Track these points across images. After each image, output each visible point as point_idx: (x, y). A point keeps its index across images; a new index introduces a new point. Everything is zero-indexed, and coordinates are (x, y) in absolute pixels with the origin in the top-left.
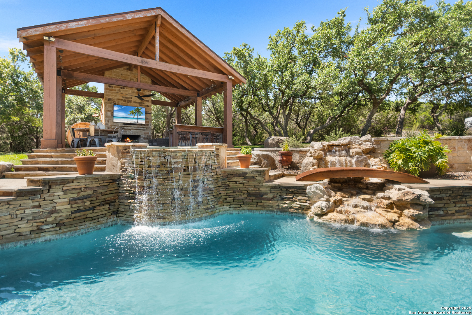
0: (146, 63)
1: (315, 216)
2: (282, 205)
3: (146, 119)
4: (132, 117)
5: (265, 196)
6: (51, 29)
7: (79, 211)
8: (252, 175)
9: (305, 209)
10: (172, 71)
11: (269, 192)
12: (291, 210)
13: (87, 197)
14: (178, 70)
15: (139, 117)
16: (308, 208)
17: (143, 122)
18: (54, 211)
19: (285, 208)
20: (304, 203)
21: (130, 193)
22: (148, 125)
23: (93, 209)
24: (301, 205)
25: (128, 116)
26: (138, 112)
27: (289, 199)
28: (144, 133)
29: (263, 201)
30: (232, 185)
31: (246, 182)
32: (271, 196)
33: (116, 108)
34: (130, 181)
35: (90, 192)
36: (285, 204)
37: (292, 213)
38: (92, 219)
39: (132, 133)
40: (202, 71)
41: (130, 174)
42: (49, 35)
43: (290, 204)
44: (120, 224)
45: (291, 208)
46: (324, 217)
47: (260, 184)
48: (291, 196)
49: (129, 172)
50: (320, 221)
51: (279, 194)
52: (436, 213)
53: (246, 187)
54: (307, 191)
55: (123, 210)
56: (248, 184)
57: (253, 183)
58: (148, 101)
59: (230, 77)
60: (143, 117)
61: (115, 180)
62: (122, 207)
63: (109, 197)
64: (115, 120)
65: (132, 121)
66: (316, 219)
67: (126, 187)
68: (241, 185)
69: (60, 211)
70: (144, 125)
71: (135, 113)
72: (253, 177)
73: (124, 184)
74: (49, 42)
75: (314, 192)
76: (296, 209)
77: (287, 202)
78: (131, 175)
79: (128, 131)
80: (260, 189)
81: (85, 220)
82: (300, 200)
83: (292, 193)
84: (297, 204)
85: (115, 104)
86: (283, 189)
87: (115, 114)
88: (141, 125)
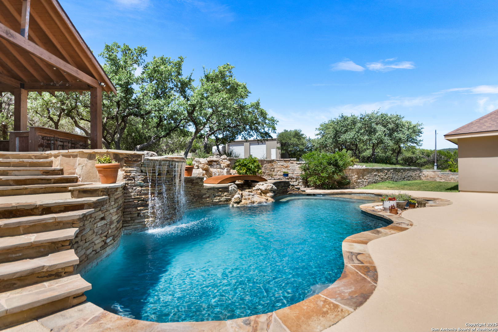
1: (234, 204)
2: (215, 200)
5: (204, 196)
8: (196, 181)
9: (228, 200)
10: (43, 57)
11: (206, 192)
12: (220, 203)
14: (50, 58)
16: (230, 200)
19: (216, 202)
20: (228, 197)
21: (139, 201)
24: (226, 198)
27: (219, 196)
29: (203, 200)
31: (193, 187)
32: (208, 196)
34: (140, 188)
36: (216, 200)
37: (220, 205)
40: (75, 69)
41: (138, 182)
43: (220, 199)
44: (124, 235)
45: (221, 201)
46: (241, 203)
47: (201, 188)
48: (220, 193)
49: (138, 180)
50: (239, 206)
51: (213, 193)
53: (193, 190)
54: (230, 189)
55: (130, 219)
56: (194, 188)
57: (197, 187)
59: (103, 84)
62: (128, 216)
66: (235, 205)
67: (134, 195)
72: (197, 182)
73: (131, 192)
75: (234, 189)
76: (224, 202)
77: (218, 198)
78: (141, 183)
80: (202, 191)
82: (225, 195)
83: (220, 191)
84: (223, 199)
86: (215, 190)
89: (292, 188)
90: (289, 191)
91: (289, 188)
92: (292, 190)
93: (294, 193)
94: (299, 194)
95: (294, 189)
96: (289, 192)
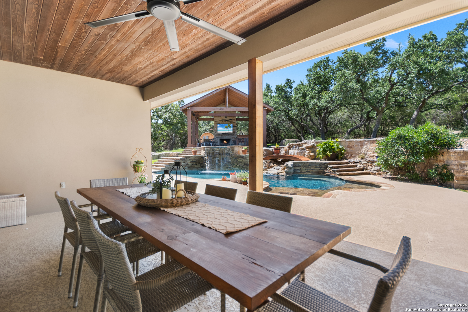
0: (222, 109)
3: (233, 130)
4: (226, 129)
6: (189, 105)
7: (193, 165)
10: (234, 111)
13: (195, 161)
14: (237, 110)
15: (230, 129)
17: (232, 132)
18: (187, 164)
22: (234, 133)
23: (196, 165)
25: (224, 129)
26: (229, 127)
28: (233, 137)
30: (239, 160)
33: (218, 125)
35: (195, 160)
38: (196, 167)
39: (226, 137)
42: (189, 107)
52: (297, 171)
55: (203, 166)
57: (245, 160)
58: (234, 120)
59: (264, 108)
60: (232, 129)
61: (202, 157)
63: (200, 162)
64: (218, 132)
65: (226, 132)
68: (242, 161)
69: (189, 164)
70: (232, 133)
71: (228, 127)
74: (189, 109)
79: (224, 137)
81: (194, 167)
85: (218, 123)
87: (218, 129)
88: (231, 133)
89: (330, 169)
90: (327, 172)
91: (327, 169)
92: (330, 172)
93: (331, 175)
94: (334, 177)
95: (331, 171)
96: (327, 174)
